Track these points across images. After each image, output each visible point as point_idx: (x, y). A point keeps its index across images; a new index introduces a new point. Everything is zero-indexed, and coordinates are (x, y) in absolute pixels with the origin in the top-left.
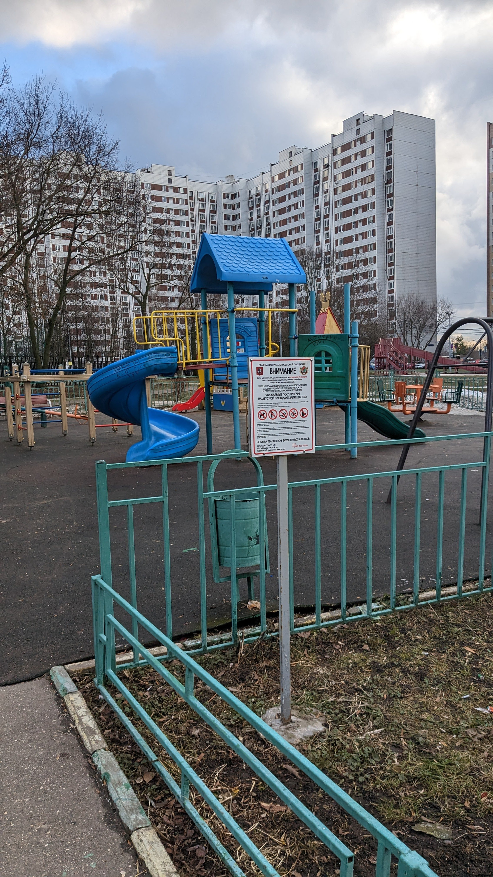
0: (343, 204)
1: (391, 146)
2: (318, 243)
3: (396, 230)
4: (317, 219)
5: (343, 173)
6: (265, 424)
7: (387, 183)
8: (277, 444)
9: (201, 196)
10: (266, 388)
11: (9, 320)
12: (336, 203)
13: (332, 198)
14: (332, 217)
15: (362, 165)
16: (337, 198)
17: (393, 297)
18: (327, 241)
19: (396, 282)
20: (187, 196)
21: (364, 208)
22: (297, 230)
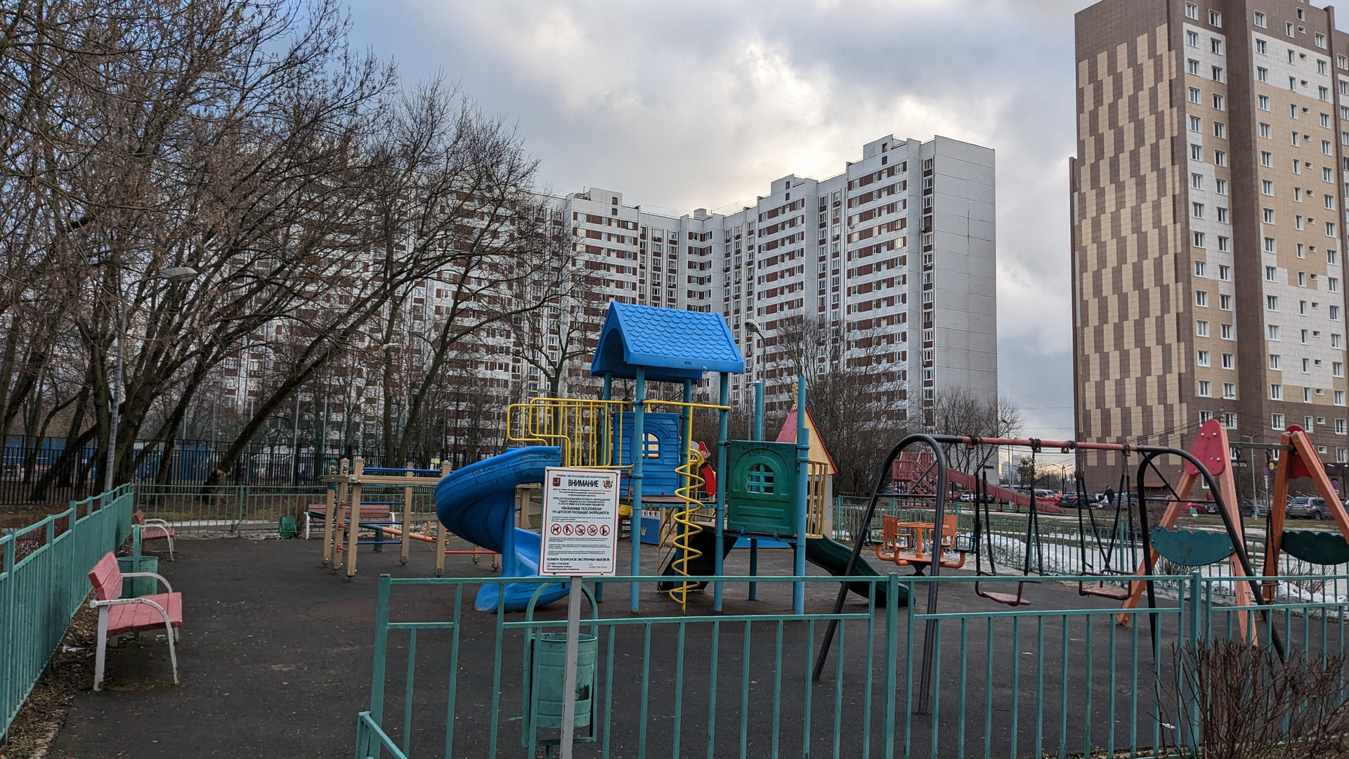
0: (860, 257)
1: (930, 181)
2: (822, 309)
3: (937, 296)
4: (822, 275)
5: (861, 214)
6: (558, 540)
7: (925, 232)
8: (571, 563)
9: (658, 235)
10: (563, 501)
11: (360, 392)
12: (849, 254)
13: (844, 247)
14: (843, 274)
15: (888, 206)
16: (850, 248)
17: (931, 391)
18: (835, 306)
19: (934, 369)
20: (635, 234)
21: (891, 264)
22: (792, 288)
